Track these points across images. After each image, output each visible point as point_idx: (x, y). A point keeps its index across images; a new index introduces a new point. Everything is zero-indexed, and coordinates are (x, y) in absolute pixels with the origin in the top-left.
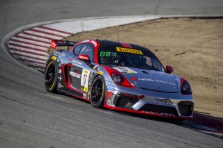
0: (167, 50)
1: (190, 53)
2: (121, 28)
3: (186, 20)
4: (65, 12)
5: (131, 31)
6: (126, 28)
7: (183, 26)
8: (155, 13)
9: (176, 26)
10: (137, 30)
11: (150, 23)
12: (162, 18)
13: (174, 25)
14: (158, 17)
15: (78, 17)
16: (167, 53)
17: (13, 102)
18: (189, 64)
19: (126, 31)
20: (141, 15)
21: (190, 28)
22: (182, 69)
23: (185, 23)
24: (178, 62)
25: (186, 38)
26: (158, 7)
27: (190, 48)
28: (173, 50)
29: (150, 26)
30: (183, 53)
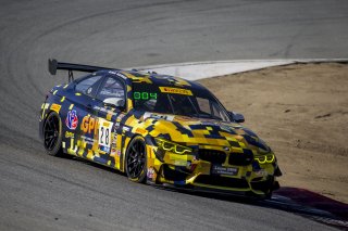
0: (304, 111)
1: (339, 114)
2: (235, 78)
3: (333, 66)
4: (152, 55)
5: (250, 83)
6: (242, 78)
7: (328, 75)
8: (286, 56)
9: (318, 74)
10: (258, 81)
11: (277, 71)
12: (297, 63)
13: (315, 73)
14: (290, 61)
15: (171, 62)
16: (303, 115)
17: (74, 187)
18: (337, 131)
19: (241, 82)
20: (265, 58)
21: (339, 77)
22: (326, 139)
23: (332, 70)
24: (320, 128)
25: (332, 92)
26: (290, 46)
27: (339, 107)
28: (313, 110)
29: (279, 74)
30: (328, 115)
